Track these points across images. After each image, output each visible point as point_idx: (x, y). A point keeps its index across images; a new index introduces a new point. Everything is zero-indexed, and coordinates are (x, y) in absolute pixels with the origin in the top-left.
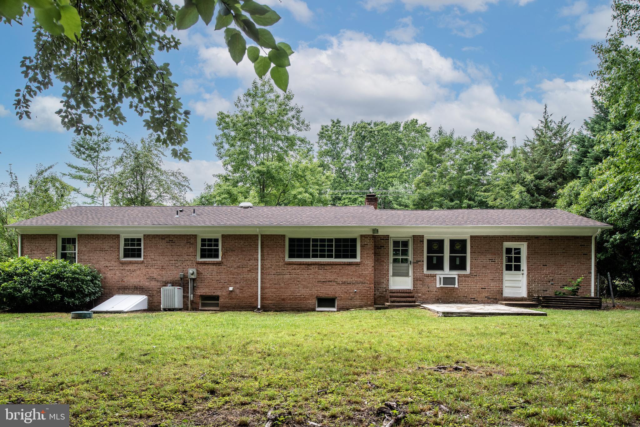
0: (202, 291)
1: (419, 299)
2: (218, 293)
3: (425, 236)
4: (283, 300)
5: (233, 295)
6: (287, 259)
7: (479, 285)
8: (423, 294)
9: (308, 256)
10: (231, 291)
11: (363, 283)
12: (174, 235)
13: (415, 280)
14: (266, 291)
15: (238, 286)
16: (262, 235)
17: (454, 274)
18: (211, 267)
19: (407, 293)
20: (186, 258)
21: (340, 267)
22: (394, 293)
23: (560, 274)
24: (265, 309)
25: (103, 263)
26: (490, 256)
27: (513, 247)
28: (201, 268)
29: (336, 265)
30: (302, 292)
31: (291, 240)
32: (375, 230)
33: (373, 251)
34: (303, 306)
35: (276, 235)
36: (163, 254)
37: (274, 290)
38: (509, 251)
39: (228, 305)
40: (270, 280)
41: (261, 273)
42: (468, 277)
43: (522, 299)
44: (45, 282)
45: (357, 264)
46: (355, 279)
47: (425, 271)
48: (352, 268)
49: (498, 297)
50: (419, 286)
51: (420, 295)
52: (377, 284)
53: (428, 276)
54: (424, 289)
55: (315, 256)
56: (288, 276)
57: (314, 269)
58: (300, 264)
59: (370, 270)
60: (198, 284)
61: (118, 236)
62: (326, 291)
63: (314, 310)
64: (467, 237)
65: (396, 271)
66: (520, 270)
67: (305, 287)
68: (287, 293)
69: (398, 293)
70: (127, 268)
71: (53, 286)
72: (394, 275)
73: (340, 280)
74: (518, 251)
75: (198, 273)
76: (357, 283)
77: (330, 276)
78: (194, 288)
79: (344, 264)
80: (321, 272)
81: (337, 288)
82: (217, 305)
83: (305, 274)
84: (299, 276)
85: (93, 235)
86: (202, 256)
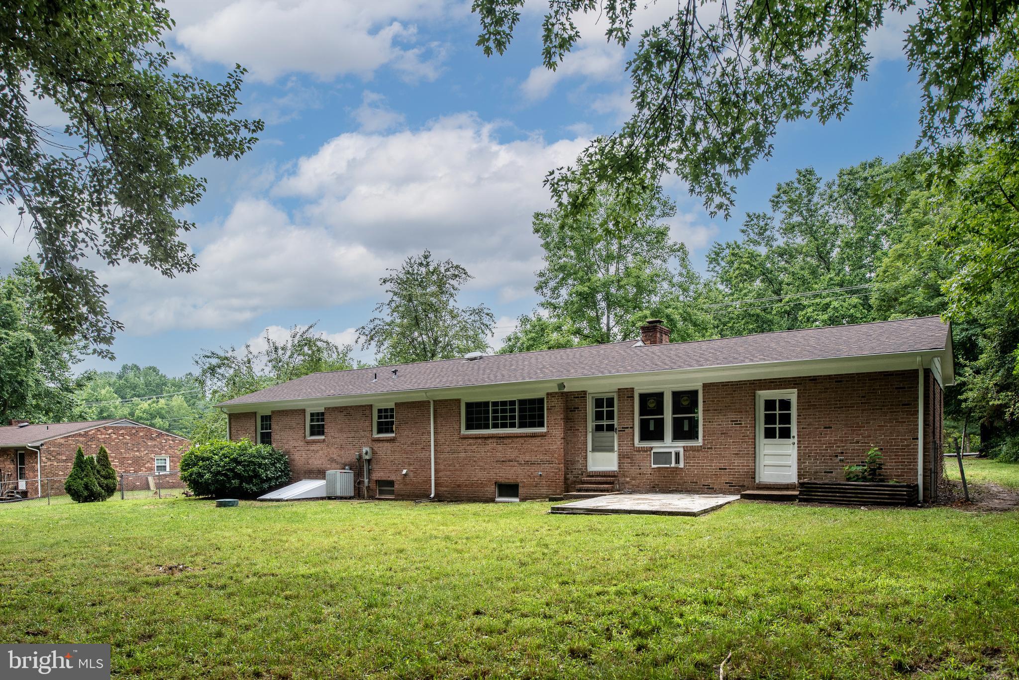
0: (378, 475)
1: (627, 486)
2: (393, 478)
3: (636, 388)
4: (459, 486)
5: (407, 480)
6: (464, 432)
7: (716, 464)
8: (633, 479)
9: (487, 427)
10: (405, 475)
11: (550, 462)
12: (351, 407)
13: (621, 457)
14: (441, 474)
15: (411, 468)
16: (434, 401)
17: (680, 446)
18: (386, 444)
19: (610, 476)
20: (362, 433)
21: (522, 440)
22: (592, 476)
23: (858, 442)
24: (440, 498)
25: (292, 443)
26: (732, 416)
27: (777, 398)
28: (376, 446)
29: (517, 437)
30: (480, 475)
31: (469, 405)
32: (561, 386)
33: (562, 416)
34: (481, 494)
35: (450, 400)
36: (341, 431)
37: (448, 473)
38: (770, 405)
39: (403, 493)
40: (445, 460)
41: (435, 450)
42: (698, 451)
43: (787, 487)
44: (224, 466)
45: (542, 435)
46: (541, 457)
47: (637, 442)
48: (536, 441)
49: (746, 483)
50: (627, 466)
51: (628, 479)
52: (568, 464)
53: (639, 450)
54: (634, 471)
55: (495, 426)
56: (462, 455)
57: (491, 444)
58: (476, 438)
59: (559, 443)
60: (374, 466)
61: (304, 411)
62: (508, 474)
63: (492, 500)
64: (698, 386)
65: (597, 444)
66: (789, 437)
67: (483, 469)
68: (463, 478)
69: (597, 476)
70: (312, 448)
71: (232, 470)
72: (594, 450)
73: (521, 459)
74: (786, 405)
75: (374, 452)
76: (543, 462)
77: (511, 454)
78: (370, 472)
79: (527, 437)
80: (500, 448)
81: (519, 470)
82: (391, 492)
83: (483, 451)
84: (475, 454)
85: (283, 411)
86: (380, 431)
